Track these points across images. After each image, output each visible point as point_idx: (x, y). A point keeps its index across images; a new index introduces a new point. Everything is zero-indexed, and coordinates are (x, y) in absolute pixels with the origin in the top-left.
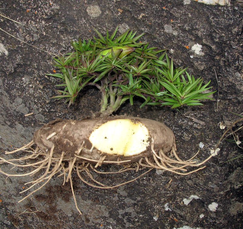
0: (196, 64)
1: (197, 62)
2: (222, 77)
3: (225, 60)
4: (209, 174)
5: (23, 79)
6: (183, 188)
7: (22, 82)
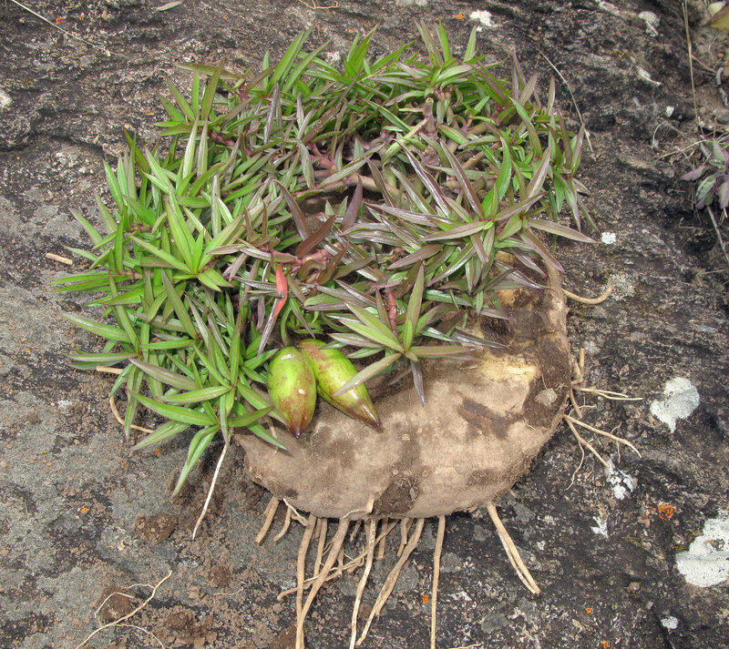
0: (494, 40)
1: (496, 36)
2: (566, 69)
3: (551, 35)
4: (673, 300)
5: (59, 154)
6: (631, 370)
7: (55, 164)
